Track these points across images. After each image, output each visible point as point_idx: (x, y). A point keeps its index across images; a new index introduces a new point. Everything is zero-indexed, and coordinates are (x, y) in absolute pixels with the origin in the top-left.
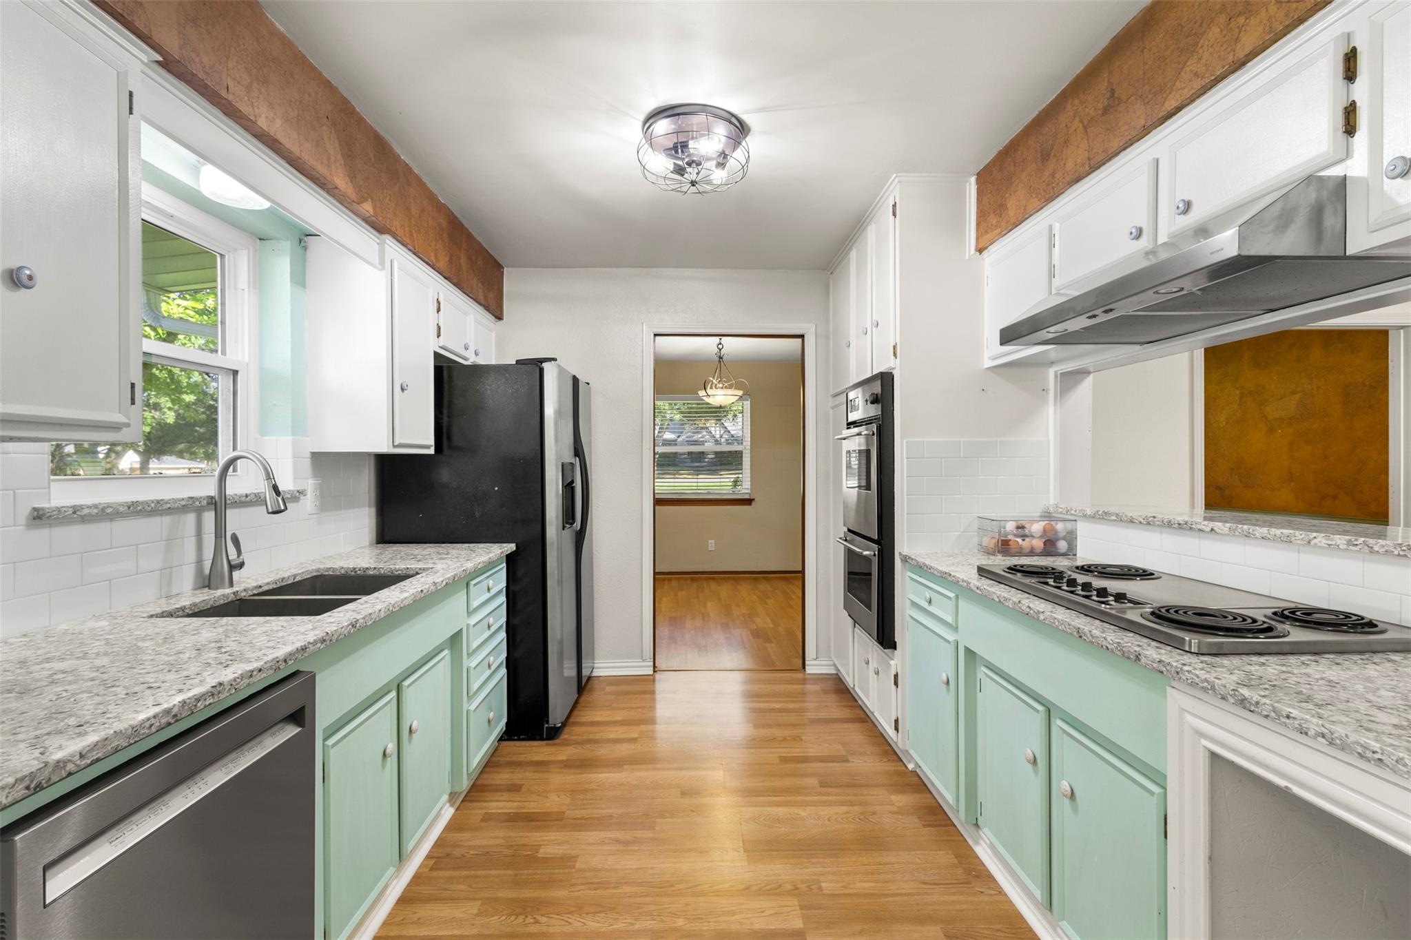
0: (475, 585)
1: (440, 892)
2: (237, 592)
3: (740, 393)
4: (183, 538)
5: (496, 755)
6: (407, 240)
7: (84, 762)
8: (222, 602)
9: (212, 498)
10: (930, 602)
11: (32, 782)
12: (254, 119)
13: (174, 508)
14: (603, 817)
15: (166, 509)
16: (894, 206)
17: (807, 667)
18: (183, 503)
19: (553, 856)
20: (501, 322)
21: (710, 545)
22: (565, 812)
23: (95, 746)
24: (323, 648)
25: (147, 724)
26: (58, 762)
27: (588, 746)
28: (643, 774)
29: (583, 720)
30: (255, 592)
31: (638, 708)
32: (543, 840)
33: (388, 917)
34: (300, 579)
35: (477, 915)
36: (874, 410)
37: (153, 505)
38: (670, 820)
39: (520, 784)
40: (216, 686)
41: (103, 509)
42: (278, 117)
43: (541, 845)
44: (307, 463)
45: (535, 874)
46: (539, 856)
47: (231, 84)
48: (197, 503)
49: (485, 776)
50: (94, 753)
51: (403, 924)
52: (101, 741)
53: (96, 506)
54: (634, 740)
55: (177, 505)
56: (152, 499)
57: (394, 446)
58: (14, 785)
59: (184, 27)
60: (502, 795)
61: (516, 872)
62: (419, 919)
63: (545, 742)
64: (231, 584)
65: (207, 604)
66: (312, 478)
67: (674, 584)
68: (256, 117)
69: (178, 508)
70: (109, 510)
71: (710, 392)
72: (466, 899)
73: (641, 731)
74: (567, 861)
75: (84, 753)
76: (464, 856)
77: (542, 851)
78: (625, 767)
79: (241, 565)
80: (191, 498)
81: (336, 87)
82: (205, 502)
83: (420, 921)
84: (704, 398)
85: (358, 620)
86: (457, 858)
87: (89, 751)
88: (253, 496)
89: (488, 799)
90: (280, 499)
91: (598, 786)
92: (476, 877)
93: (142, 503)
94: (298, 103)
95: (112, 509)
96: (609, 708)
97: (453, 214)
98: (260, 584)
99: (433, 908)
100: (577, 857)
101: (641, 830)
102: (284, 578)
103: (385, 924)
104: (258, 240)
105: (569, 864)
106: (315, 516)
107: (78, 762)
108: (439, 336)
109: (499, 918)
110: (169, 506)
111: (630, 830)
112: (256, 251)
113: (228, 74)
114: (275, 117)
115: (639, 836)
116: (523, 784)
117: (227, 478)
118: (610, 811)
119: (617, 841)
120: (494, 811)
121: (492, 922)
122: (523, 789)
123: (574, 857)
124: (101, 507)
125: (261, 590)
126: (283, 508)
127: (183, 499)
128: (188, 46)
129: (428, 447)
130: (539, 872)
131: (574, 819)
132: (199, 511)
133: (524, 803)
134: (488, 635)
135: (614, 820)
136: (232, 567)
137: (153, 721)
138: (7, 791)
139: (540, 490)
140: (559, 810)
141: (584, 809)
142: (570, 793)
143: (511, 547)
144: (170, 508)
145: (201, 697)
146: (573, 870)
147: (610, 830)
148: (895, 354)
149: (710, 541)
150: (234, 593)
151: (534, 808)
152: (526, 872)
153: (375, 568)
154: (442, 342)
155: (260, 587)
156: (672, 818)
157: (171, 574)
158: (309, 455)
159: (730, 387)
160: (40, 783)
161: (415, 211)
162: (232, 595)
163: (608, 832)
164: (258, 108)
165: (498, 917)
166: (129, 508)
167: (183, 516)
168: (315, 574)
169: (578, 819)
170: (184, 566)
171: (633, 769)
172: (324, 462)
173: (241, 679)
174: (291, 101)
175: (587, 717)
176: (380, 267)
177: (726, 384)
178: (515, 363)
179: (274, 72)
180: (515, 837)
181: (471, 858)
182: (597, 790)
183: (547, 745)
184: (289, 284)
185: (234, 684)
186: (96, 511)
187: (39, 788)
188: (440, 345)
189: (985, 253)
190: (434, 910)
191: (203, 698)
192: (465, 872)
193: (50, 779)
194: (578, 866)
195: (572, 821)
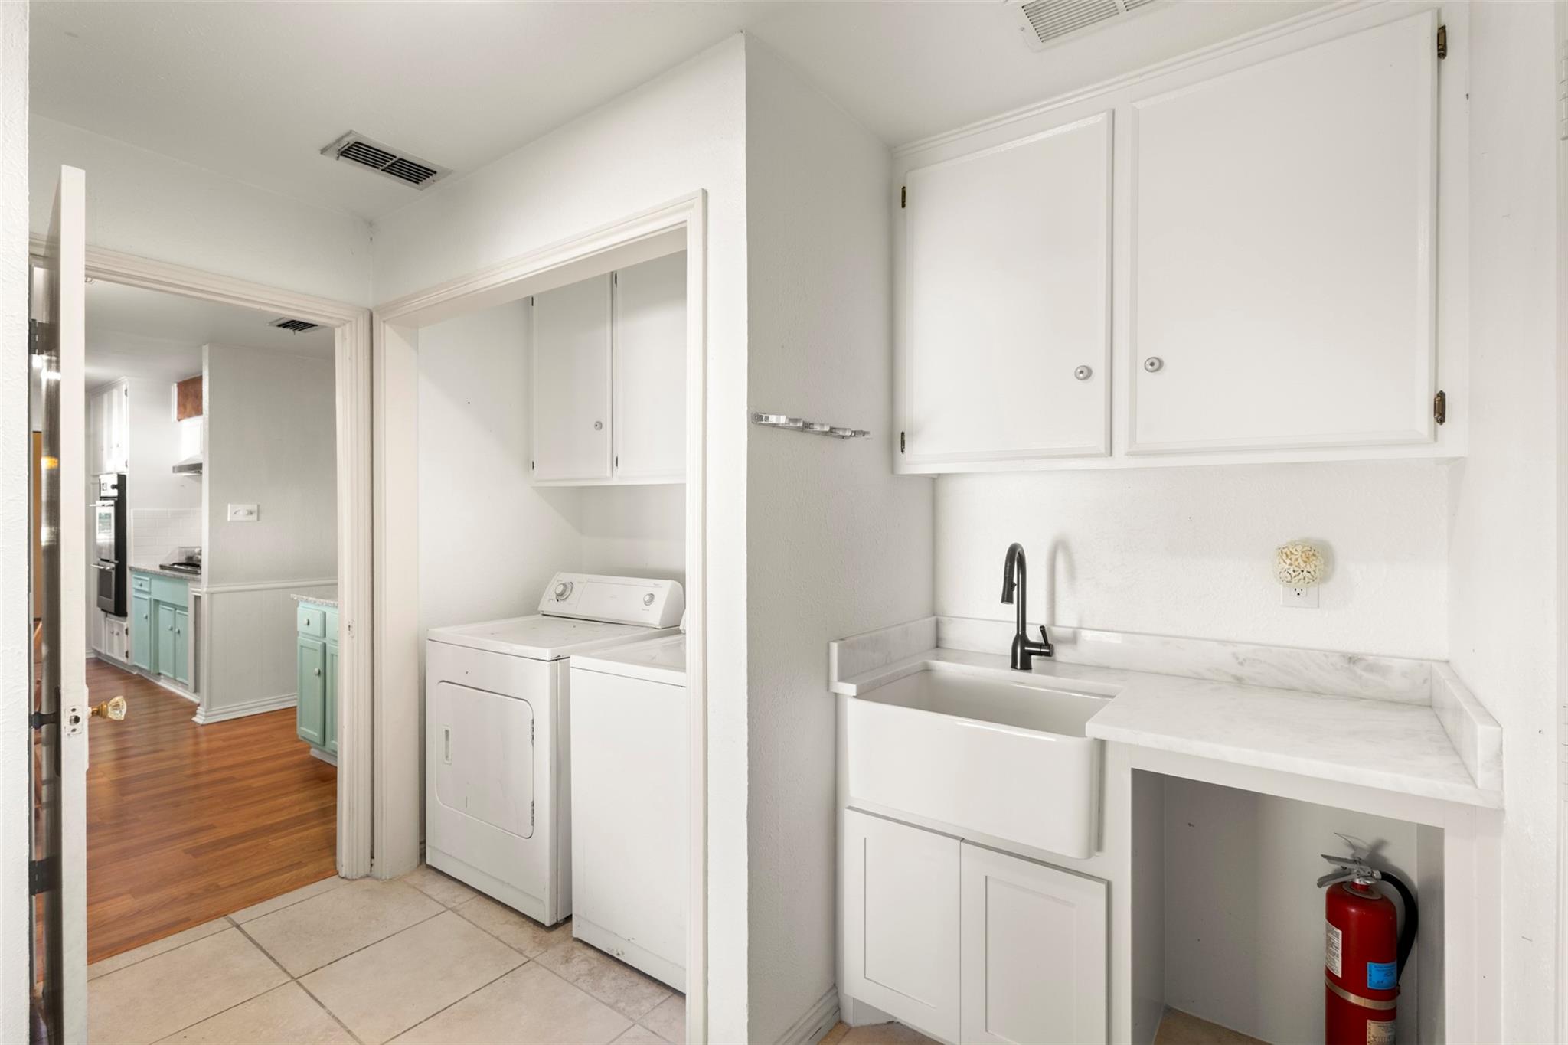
10: (141, 585)
16: (126, 391)
36: (115, 493)
148: (126, 466)
189: (181, 421)
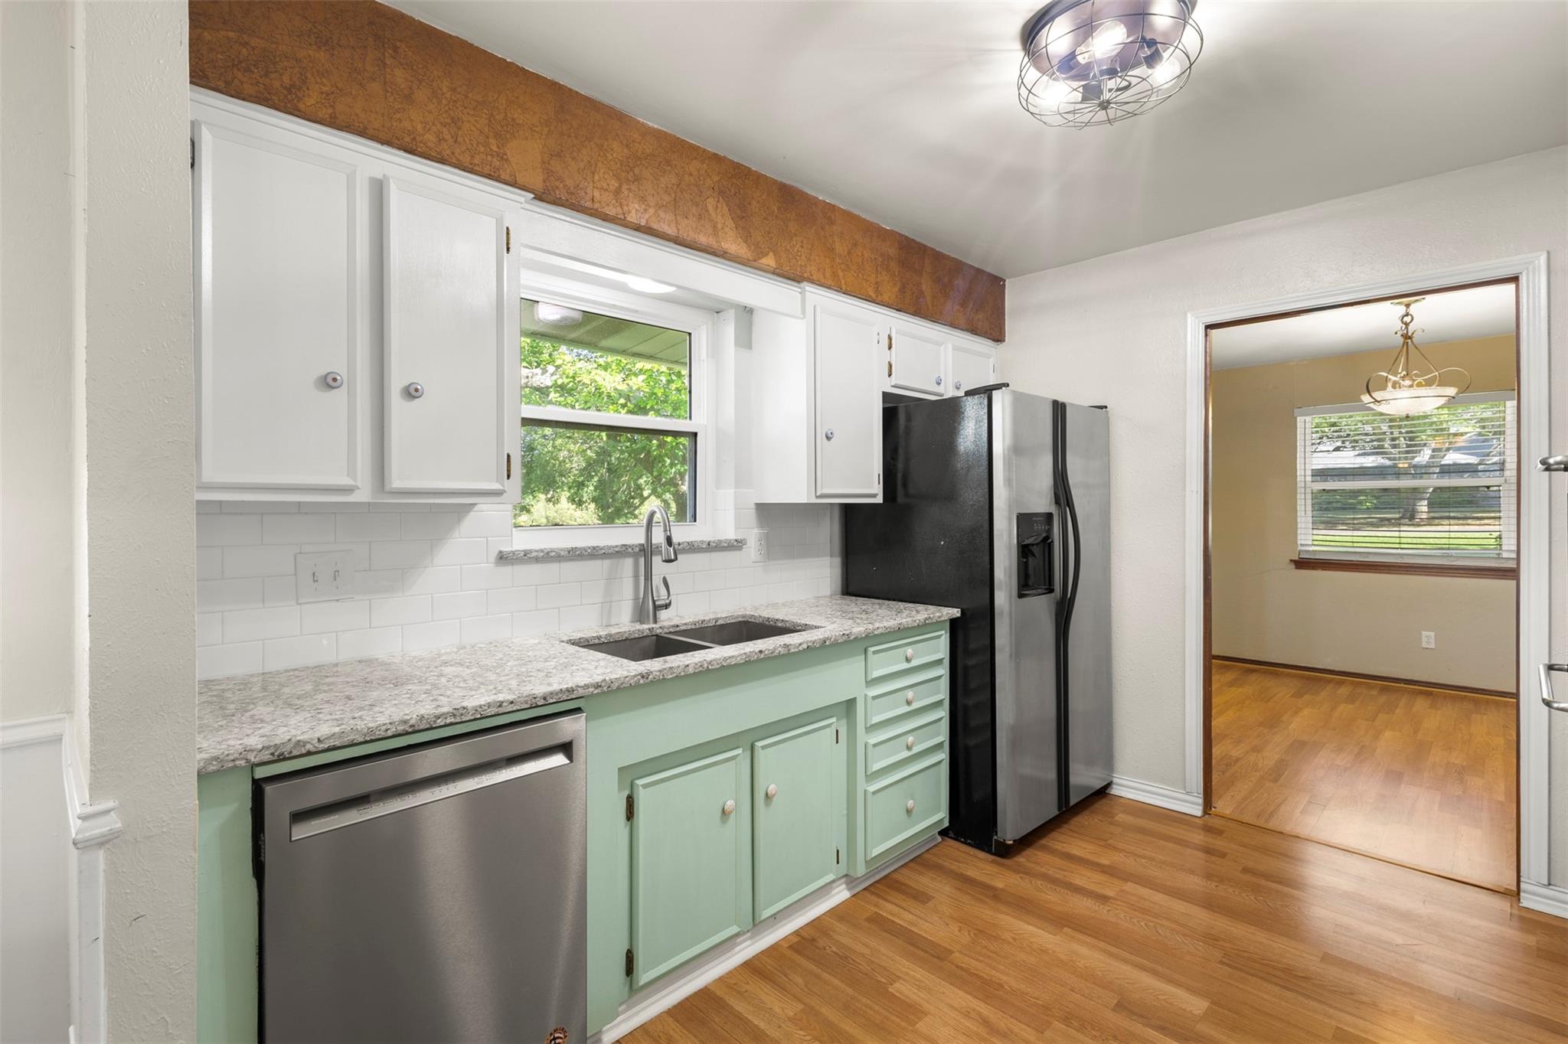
0: (875, 652)
1: (780, 974)
2: (653, 628)
3: (1451, 391)
4: (621, 578)
5: (932, 851)
6: (829, 282)
7: (322, 746)
8: (637, 636)
9: (643, 545)
11: (276, 751)
12: (623, 217)
13: (608, 554)
14: (991, 980)
15: (601, 555)
17: (1522, 894)
18: (617, 549)
19: (903, 998)
20: (1001, 346)
21: (1424, 639)
22: (953, 952)
23: (333, 736)
24: (598, 693)
25: (383, 728)
26: (299, 741)
27: (1039, 882)
28: (1084, 951)
29: (1056, 847)
30: (672, 630)
31: (1144, 857)
32: (907, 974)
33: (727, 974)
34: (723, 622)
35: (790, 1019)
37: (589, 551)
38: (1073, 1032)
39: (931, 896)
40: (458, 709)
41: (548, 553)
42: (650, 207)
43: (900, 977)
44: (752, 513)
45: (871, 1008)
46: (890, 990)
47: (597, 194)
48: (630, 550)
49: (905, 871)
50: (331, 741)
51: (732, 988)
52: (338, 733)
53: (542, 551)
54: (1103, 899)
55: (610, 551)
56: (590, 546)
57: (817, 497)
58: (261, 750)
59: (549, 163)
60: (904, 900)
61: (856, 994)
62: (746, 991)
63: (993, 857)
64: (655, 622)
65: (622, 636)
66: (758, 527)
67: (1343, 691)
68: (624, 214)
69: (612, 554)
70: (553, 554)
71: (1378, 395)
72: (794, 996)
73: (1123, 891)
74: (911, 1011)
75: (321, 739)
76: (825, 949)
77: (897, 985)
78: (1066, 929)
79: (667, 606)
80: (624, 545)
81: (724, 157)
82: (637, 549)
83: (746, 994)
84: (1372, 405)
85: (651, 672)
86: (818, 948)
87: (326, 738)
88: (686, 544)
89: (889, 898)
90: (672, 549)
91: (1015, 939)
92: (818, 977)
93: (580, 549)
94: (675, 187)
95: (554, 553)
96: (1103, 843)
97: (907, 238)
98: (677, 623)
99: (763, 988)
100: (926, 1014)
101: (1024, 1024)
102: (704, 621)
103: (721, 980)
104: (716, 314)
105: (912, 1017)
106: (761, 564)
107: (316, 745)
108: (890, 375)
109: (804, 1036)
110: (604, 551)
111: (1011, 1017)
112: (714, 324)
113: (594, 187)
114: (647, 208)
115: (1016, 1030)
116: (934, 897)
117: (653, 528)
118: (1005, 978)
119: (984, 1021)
120: (885, 914)
121: (797, 1036)
122: (930, 904)
123: (923, 1012)
124: (546, 551)
125: (678, 629)
126: (673, 558)
127: (617, 546)
128: (552, 178)
129: (874, 496)
130: (877, 1008)
131: (957, 966)
132: (635, 556)
133: (919, 921)
134: (906, 711)
135: (1001, 993)
136: (656, 608)
137: (389, 726)
138: (255, 753)
139: (987, 547)
140: (948, 947)
141: (977, 960)
142: (976, 932)
143: (956, 612)
144: (604, 553)
145: (441, 715)
146: (911, 1028)
147: (986, 1003)
149: (1424, 633)
150: (649, 629)
151: (925, 931)
152: (864, 1000)
153: (783, 621)
154: (894, 380)
155: (678, 626)
156: (1078, 1031)
157: (611, 606)
158: (753, 506)
159: (1429, 383)
160: (283, 753)
161: (840, 248)
162: (647, 631)
163: (982, 1005)
164: (627, 205)
165: (804, 1034)
166: (569, 552)
167: (621, 561)
168: (741, 619)
169: (961, 968)
170: (623, 602)
171: (1073, 937)
172: (767, 512)
173: (489, 707)
174: (667, 187)
175: (1064, 845)
176: (802, 316)
177: (1420, 380)
178: (963, 395)
179: (647, 168)
180: (884, 955)
181: (829, 954)
182: (1009, 943)
183: (992, 861)
184: (733, 348)
185: (480, 710)
186: (542, 554)
187: (282, 758)
188: (893, 384)
190: (762, 990)
191: (444, 716)
192: (813, 966)
193: (291, 752)
194: (921, 1026)
195: (953, 967)
